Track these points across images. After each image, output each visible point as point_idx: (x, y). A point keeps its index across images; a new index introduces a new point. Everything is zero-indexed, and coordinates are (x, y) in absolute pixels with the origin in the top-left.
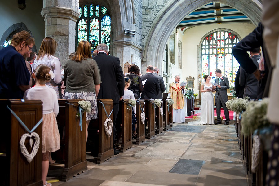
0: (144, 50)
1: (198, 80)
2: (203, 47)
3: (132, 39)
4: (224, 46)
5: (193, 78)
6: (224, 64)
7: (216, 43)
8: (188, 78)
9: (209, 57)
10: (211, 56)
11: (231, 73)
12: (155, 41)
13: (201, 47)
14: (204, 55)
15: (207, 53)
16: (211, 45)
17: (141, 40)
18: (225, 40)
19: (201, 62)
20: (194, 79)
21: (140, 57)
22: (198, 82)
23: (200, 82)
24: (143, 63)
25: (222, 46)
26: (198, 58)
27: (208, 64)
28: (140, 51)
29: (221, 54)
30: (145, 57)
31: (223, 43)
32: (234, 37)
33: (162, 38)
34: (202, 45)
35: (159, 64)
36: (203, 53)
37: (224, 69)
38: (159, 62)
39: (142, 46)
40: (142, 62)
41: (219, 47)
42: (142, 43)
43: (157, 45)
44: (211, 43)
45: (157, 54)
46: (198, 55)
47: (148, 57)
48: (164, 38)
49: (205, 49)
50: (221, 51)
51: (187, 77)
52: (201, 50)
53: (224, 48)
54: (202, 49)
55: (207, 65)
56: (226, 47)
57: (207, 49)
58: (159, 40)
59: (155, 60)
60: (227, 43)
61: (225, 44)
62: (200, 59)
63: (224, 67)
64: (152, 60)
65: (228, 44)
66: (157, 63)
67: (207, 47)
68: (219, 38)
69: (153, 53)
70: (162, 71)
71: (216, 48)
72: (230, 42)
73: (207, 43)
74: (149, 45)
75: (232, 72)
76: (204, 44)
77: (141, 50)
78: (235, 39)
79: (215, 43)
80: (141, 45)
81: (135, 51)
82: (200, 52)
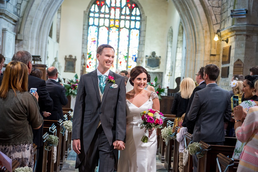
0: (20, 21)
1: (82, 62)
2: (91, 15)
3: (6, 6)
4: (120, 17)
5: (74, 57)
6: (118, 42)
7: (110, 10)
8: (68, 57)
9: (98, 29)
10: (100, 29)
11: (126, 55)
12: (39, 9)
13: (89, 14)
14: (92, 25)
15: (96, 24)
16: (103, 13)
17: (16, 5)
18: (121, 9)
19: (87, 36)
20: (75, 60)
21: (13, 33)
22: (82, 65)
23: (84, 64)
24: (17, 41)
25: (118, 17)
26: (84, 29)
27: (96, 39)
28: (14, 23)
29: (114, 28)
30: (22, 32)
31: (119, 12)
32: (133, 6)
33: (49, 7)
34: (90, 12)
35: (42, 45)
36: (91, 23)
37: (118, 49)
38: (42, 42)
39: (17, 15)
40: (16, 39)
41: (112, 17)
42: (17, 11)
43: (40, 17)
44: (102, 10)
45: (40, 30)
46: (84, 25)
47: (26, 33)
48: (52, 8)
49: (94, 17)
50: (115, 23)
51: (66, 56)
52: (89, 19)
53: (120, 20)
54: (89, 17)
55: (95, 41)
56: (122, 19)
57: (97, 17)
58: (45, 9)
59: (36, 39)
60: (123, 13)
61: (121, 15)
62: (85, 31)
63: (118, 46)
64: (32, 38)
65: (125, 15)
66: (39, 43)
67: (97, 15)
68: (113, 5)
69: (34, 28)
70: (45, 56)
71: (109, 18)
72: (128, 13)
73: (97, 10)
74: (28, 15)
75: (128, 54)
76: (92, 10)
77: (15, 21)
78: (135, 9)
79: (107, 11)
80: (16, 13)
81: (8, 23)
82: (87, 21)
